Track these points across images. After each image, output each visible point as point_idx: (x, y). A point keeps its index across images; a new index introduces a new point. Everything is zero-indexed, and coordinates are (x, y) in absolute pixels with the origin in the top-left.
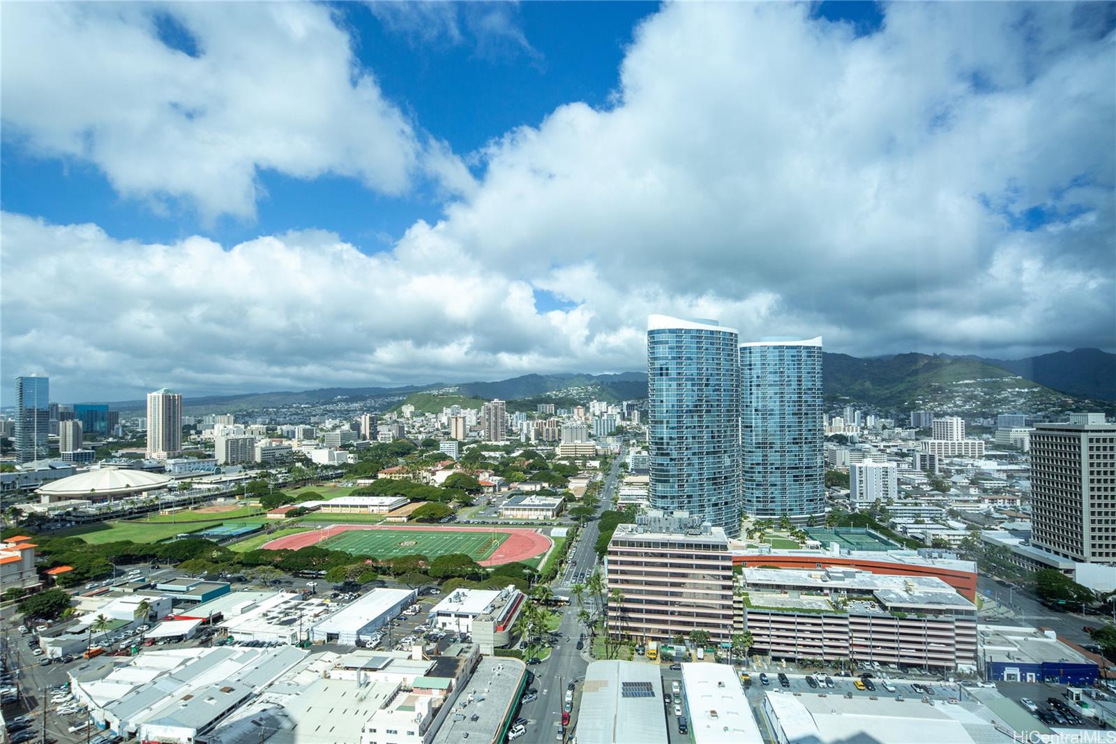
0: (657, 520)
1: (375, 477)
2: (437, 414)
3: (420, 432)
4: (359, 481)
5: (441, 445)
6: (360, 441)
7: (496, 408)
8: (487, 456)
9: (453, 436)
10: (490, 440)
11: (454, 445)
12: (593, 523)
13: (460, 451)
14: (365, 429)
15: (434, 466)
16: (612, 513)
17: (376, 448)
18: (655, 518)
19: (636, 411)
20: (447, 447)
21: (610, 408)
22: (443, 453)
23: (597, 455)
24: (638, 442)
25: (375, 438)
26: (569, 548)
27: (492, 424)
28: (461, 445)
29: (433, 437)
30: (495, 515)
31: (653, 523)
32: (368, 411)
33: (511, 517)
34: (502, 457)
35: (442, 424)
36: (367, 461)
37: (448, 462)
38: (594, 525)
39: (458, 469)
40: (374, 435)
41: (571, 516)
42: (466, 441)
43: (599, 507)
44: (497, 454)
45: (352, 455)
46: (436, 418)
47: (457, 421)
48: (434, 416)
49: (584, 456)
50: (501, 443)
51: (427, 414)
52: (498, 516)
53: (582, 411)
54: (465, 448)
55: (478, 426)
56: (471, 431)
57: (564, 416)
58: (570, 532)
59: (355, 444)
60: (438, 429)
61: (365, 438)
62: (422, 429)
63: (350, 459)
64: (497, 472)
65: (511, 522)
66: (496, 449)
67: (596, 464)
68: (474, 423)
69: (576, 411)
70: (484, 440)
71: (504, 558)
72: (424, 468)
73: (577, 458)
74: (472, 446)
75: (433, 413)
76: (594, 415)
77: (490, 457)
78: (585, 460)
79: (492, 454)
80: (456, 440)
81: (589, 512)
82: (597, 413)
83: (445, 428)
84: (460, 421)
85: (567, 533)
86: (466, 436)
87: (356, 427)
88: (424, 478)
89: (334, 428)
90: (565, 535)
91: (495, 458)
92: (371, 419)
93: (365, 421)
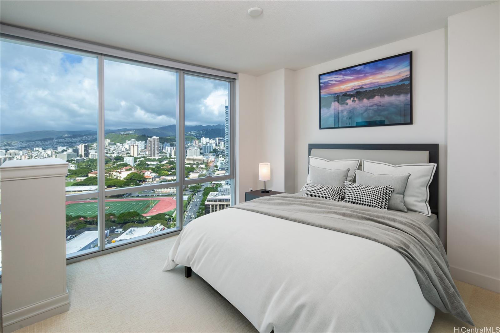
1: (87, 176)
2: (123, 144)
3: (113, 153)
4: (77, 178)
5: (125, 159)
6: (79, 158)
7: (154, 141)
8: (149, 164)
9: (132, 154)
10: (151, 156)
11: (132, 159)
12: (200, 193)
13: (135, 162)
14: (82, 151)
15: (120, 169)
16: (209, 188)
17: (88, 161)
18: (226, 189)
19: (222, 142)
20: (128, 160)
21: (210, 140)
22: (126, 163)
23: (203, 162)
24: (223, 156)
25: (88, 156)
26: (188, 205)
27: (153, 149)
28: (135, 159)
29: (120, 155)
30: (153, 192)
31: (225, 191)
32: (84, 142)
33: (161, 192)
34: (157, 164)
35: (126, 149)
36: (83, 168)
37: (128, 167)
38: (200, 194)
39: (133, 171)
40: (87, 155)
41: (190, 190)
42: (138, 157)
43: (203, 185)
44: (155, 163)
45: (73, 165)
46: (123, 146)
47: (133, 147)
48: (121, 145)
49: (197, 163)
50: (157, 158)
51: (117, 144)
52: (154, 192)
53: (197, 142)
54: (138, 160)
55: (145, 150)
56: (141, 152)
57: (189, 144)
58: (189, 198)
59: (76, 159)
60: (123, 151)
61: (81, 156)
62: (114, 151)
63: (73, 167)
64: (154, 171)
65: (160, 195)
66: (154, 160)
67: (203, 166)
68: (143, 148)
69: (194, 142)
70: (148, 156)
71: (156, 212)
72: (115, 170)
73: (194, 164)
74: (141, 159)
75: (121, 143)
76: (203, 144)
77: (151, 164)
78: (198, 165)
79: (152, 163)
80: (133, 156)
81: (199, 188)
82: (205, 143)
83: (127, 151)
84: (136, 147)
85: (188, 198)
86: (138, 155)
87: (76, 151)
88: (115, 175)
89: (63, 151)
90: (187, 199)
91: (154, 165)
92: (85, 146)
93: (81, 148)
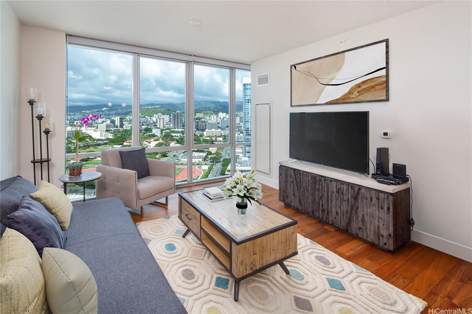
0: (246, 162)
1: (122, 144)
2: (151, 117)
3: (143, 125)
4: (115, 146)
5: (153, 131)
6: (115, 129)
7: (178, 115)
8: (173, 135)
9: (158, 126)
10: (175, 129)
11: (159, 130)
12: (219, 163)
13: (162, 133)
14: (118, 123)
15: (149, 139)
16: (227, 159)
17: (123, 131)
18: (245, 161)
19: (238, 117)
20: (155, 131)
21: (227, 115)
22: (154, 134)
23: (221, 135)
24: (239, 130)
25: (122, 127)
26: (209, 174)
27: (176, 122)
28: (162, 130)
29: (149, 127)
30: (177, 161)
31: (244, 163)
32: (119, 115)
33: (184, 161)
34: (180, 136)
35: (153, 121)
36: (118, 137)
37: (156, 138)
39: (161, 141)
40: (122, 125)
41: (210, 161)
42: (164, 129)
43: (222, 157)
44: (178, 135)
45: (111, 135)
46: (151, 119)
47: (160, 120)
48: (150, 118)
49: (216, 136)
50: (180, 130)
51: (146, 117)
52: (179, 161)
53: (215, 117)
54: (164, 132)
55: (170, 123)
56: (166, 124)
57: (208, 119)
58: (210, 167)
59: (113, 130)
60: (151, 124)
61: (117, 127)
62: (144, 123)
63: (111, 136)
64: (178, 142)
65: (184, 164)
66: (178, 132)
67: (221, 139)
68: (168, 121)
69: (213, 117)
70: (172, 129)
71: (181, 178)
72: (145, 140)
73: (213, 137)
74: (167, 131)
75: (149, 117)
76: (221, 119)
78: (217, 137)
79: (176, 135)
80: (159, 128)
81: (218, 159)
83: (155, 123)
84: (162, 120)
85: (209, 168)
86: (164, 127)
87: (113, 122)
88: (145, 145)
89: (103, 122)
90: (207, 169)
91: (177, 136)
92: (120, 118)
93: (117, 119)
